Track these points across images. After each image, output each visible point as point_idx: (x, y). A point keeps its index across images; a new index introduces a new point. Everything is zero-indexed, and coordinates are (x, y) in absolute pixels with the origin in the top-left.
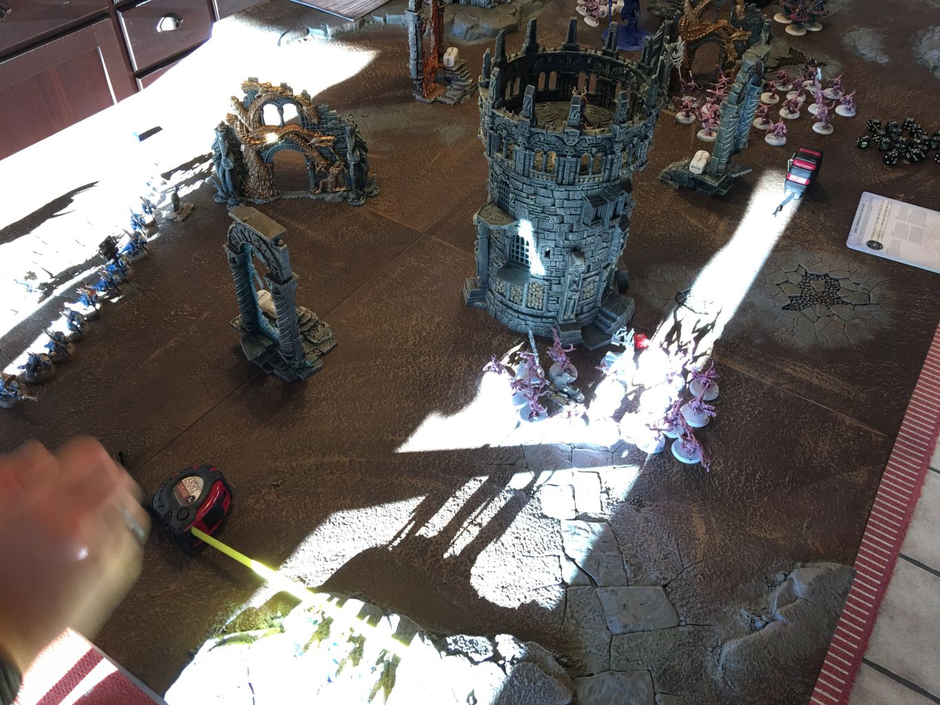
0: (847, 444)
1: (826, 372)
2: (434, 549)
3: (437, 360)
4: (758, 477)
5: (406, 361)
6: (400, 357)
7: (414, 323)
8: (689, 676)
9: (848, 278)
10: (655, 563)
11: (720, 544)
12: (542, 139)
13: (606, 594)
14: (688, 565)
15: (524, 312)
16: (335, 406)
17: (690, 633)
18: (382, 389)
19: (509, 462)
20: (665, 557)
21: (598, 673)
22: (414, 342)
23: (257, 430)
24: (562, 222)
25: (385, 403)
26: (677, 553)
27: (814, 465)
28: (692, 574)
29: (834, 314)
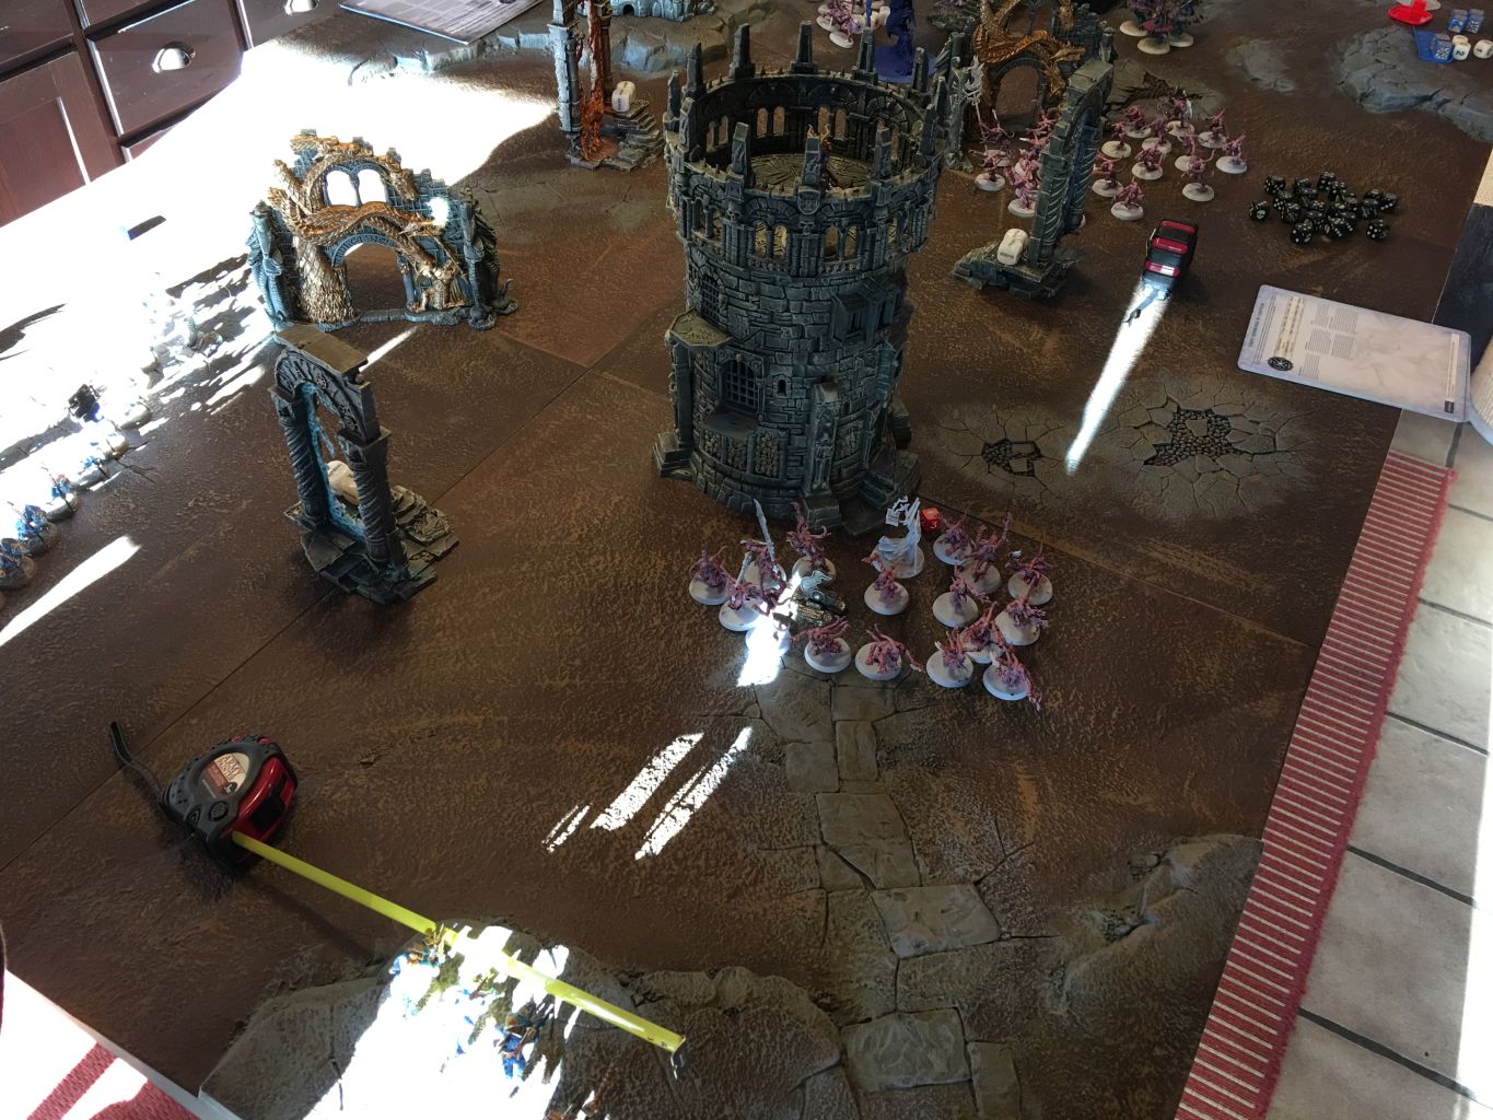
0: (1246, 661)
1: (1212, 555)
2: (618, 846)
3: (616, 561)
4: (1114, 715)
5: (569, 563)
6: (558, 558)
7: (578, 506)
8: (1017, 1013)
9: (1240, 415)
10: (961, 850)
11: (1060, 817)
12: (763, 205)
13: (888, 899)
14: (1011, 851)
15: (749, 480)
16: (458, 637)
17: (1016, 950)
18: (531, 609)
19: (734, 711)
20: (978, 841)
21: (878, 1018)
22: (580, 536)
23: (334, 680)
24: (802, 337)
25: (538, 630)
26: (996, 834)
27: (1198, 694)
28: (1019, 863)
29: (1222, 469)
